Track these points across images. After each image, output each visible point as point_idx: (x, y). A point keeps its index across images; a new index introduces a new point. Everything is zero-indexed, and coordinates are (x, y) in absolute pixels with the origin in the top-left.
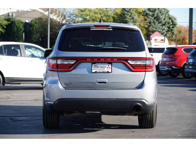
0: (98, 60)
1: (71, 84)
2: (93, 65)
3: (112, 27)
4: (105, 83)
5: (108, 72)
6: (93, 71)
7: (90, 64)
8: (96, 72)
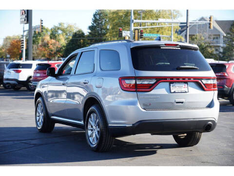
0: (177, 79)
1: (150, 104)
2: (171, 85)
3: (180, 46)
4: (182, 103)
5: (186, 92)
6: (172, 91)
7: (168, 83)
8: (175, 92)
